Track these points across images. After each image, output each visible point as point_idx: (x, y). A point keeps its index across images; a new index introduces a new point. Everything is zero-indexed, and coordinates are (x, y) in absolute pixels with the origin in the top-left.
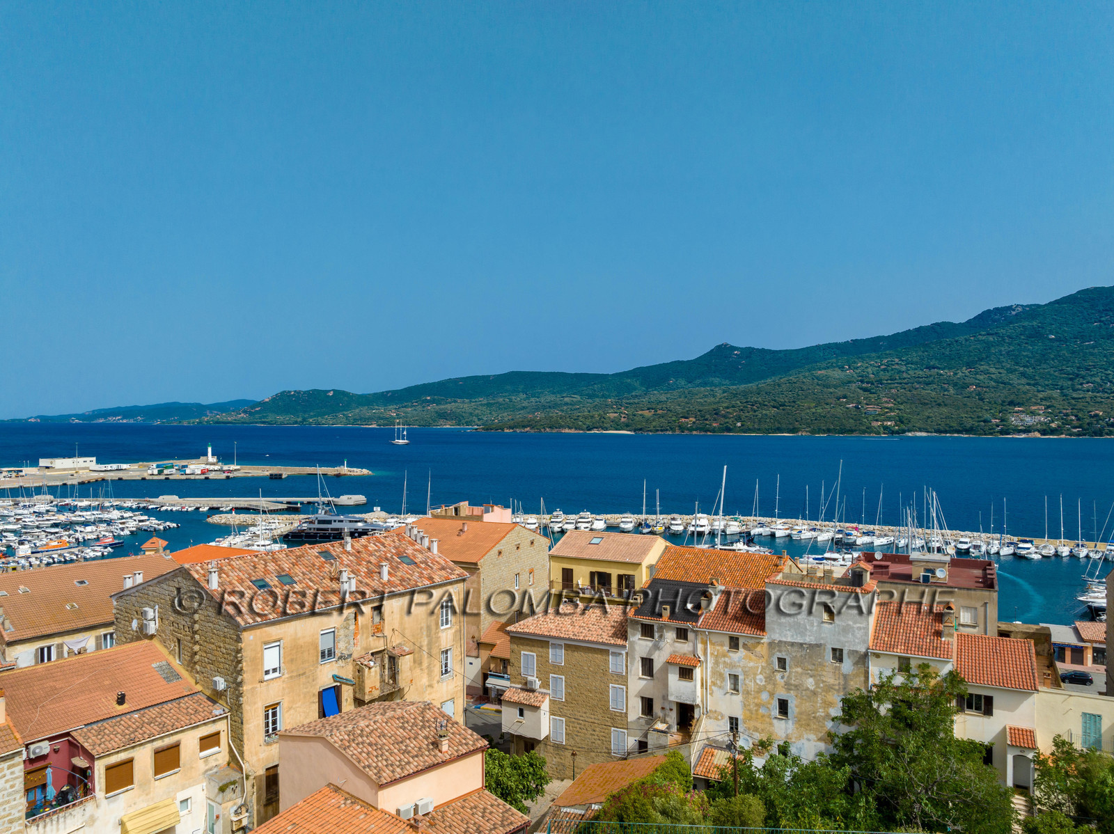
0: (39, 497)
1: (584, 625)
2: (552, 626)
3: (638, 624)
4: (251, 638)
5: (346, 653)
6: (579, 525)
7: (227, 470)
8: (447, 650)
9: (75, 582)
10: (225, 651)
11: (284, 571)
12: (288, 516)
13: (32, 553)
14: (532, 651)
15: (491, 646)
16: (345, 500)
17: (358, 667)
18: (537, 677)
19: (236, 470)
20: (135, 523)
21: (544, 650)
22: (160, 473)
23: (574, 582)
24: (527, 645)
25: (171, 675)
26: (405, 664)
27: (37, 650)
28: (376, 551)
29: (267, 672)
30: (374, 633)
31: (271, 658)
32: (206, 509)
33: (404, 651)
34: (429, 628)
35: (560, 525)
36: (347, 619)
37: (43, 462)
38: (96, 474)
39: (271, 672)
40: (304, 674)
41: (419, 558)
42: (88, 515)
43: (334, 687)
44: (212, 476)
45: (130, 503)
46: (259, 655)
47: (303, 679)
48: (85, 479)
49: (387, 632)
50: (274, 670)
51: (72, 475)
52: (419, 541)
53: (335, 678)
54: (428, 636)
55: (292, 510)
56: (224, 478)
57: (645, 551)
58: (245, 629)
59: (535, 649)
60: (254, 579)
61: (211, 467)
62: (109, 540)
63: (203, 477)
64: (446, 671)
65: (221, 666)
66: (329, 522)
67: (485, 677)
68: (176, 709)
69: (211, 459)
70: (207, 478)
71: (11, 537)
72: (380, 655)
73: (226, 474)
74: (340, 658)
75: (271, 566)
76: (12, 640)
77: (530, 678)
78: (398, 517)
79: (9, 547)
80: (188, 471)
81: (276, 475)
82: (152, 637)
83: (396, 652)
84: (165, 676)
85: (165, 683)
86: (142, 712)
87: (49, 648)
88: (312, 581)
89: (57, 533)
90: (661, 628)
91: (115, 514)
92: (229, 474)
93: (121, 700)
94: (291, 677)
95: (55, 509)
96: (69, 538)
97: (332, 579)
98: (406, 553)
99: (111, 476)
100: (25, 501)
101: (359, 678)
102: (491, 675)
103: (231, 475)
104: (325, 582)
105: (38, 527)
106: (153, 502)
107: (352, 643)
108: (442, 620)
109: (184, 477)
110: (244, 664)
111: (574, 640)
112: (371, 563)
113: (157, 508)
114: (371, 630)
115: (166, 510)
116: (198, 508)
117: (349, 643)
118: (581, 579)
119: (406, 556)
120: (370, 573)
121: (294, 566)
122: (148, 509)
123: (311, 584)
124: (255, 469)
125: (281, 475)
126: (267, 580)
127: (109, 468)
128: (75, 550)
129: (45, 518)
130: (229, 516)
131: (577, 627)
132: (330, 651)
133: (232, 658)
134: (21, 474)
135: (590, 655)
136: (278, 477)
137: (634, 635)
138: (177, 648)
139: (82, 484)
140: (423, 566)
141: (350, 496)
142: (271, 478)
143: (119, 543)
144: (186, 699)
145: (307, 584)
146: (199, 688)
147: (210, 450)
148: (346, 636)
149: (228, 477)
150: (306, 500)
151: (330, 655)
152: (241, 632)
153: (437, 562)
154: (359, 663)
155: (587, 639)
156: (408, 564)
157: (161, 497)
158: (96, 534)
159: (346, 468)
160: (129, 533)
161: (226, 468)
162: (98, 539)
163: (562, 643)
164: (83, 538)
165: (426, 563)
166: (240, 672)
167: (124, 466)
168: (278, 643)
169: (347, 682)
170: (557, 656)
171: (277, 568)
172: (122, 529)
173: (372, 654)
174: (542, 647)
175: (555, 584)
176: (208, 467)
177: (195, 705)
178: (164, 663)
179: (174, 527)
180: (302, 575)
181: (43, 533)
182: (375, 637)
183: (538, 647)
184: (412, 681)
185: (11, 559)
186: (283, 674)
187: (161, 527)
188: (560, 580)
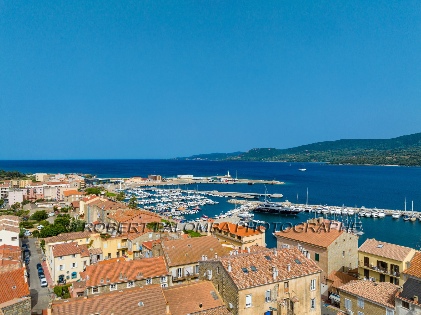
0: (177, 189)
1: (374, 293)
2: (359, 290)
3: (401, 301)
4: (242, 293)
5: (274, 299)
6: (373, 214)
7: (234, 181)
8: (313, 299)
9: (188, 245)
10: (233, 295)
11: (253, 264)
12: (254, 202)
13: (176, 211)
14: (350, 299)
15: (332, 282)
16: (275, 195)
17: (279, 305)
18: (352, 310)
19: (237, 181)
20: (205, 201)
21: (355, 300)
22: (213, 181)
23: (370, 264)
24: (348, 296)
25: (216, 298)
26: (296, 305)
27: (177, 269)
28: (286, 256)
29: (247, 305)
30: (285, 292)
31: (248, 300)
32: (227, 196)
33: (296, 300)
34: (306, 290)
35: (364, 213)
36: (275, 287)
37: (179, 176)
38: (193, 181)
39: (248, 305)
40: (259, 306)
41: (303, 261)
42: (191, 197)
43: (270, 311)
44: (229, 182)
45: (204, 193)
46: (244, 299)
47: (259, 308)
48: (190, 183)
49: (290, 292)
50: (249, 304)
51: (187, 181)
52: (302, 252)
53: (270, 308)
54: (306, 293)
55: (256, 199)
56: (233, 183)
57: (405, 255)
58: (240, 290)
59: (351, 299)
60: (243, 268)
61: (229, 179)
62: (197, 208)
63: (226, 183)
64: (313, 307)
65: (232, 299)
66: (269, 206)
67: (329, 294)
68: (217, 312)
69: (229, 176)
70: (227, 183)
71: (170, 204)
72: (287, 300)
73: (234, 182)
74: (272, 301)
75: (249, 262)
76: (170, 266)
77: (348, 310)
78: (295, 205)
79: (169, 207)
80: (221, 181)
81: (250, 183)
82: (210, 280)
83: (293, 300)
84: (214, 297)
85: (214, 300)
86: (207, 311)
87: (180, 269)
88: (263, 270)
89: (182, 203)
90: (413, 306)
91: (199, 197)
92: (235, 182)
93: (201, 306)
94: (255, 307)
95: (182, 194)
96: (186, 205)
97: (270, 270)
98: (298, 258)
99: (198, 181)
100: (173, 190)
101: (279, 309)
102: (332, 294)
103: (235, 183)
104: (267, 271)
105: (177, 201)
106: (210, 193)
107: (277, 296)
108: (312, 287)
109: (220, 183)
110: (239, 302)
111: (369, 300)
112: (284, 262)
113: (212, 195)
114: (284, 291)
115: (215, 196)
116: (224, 196)
117: (276, 295)
118: (373, 262)
119: (297, 260)
120: (284, 267)
121: (256, 262)
122: (209, 195)
123: (262, 271)
124: (243, 180)
125: (252, 183)
126: (247, 268)
127: (197, 179)
128: (187, 211)
129: (179, 198)
130: (234, 200)
131: (371, 294)
132: (269, 298)
133: (235, 298)
134: (172, 180)
135: (377, 308)
136: (250, 184)
137: (399, 305)
138: (218, 287)
139: (189, 184)
140: (304, 265)
141: (277, 194)
142: (249, 184)
143: (200, 209)
144: (220, 308)
145: (261, 271)
146: (224, 304)
147: (228, 172)
148: (275, 293)
149: (234, 183)
150: (261, 194)
151: (269, 299)
152: (238, 291)
153: (310, 263)
154: (279, 303)
155: (375, 301)
156: (298, 263)
157: (213, 191)
158: (194, 204)
159: (275, 181)
160: (203, 205)
161: (233, 180)
162: (194, 207)
163: (364, 299)
164: (190, 206)
165: (305, 263)
166: (238, 304)
167: (202, 178)
168: (251, 295)
169: (275, 310)
170: (362, 304)
171: (251, 263)
172: (201, 204)
173: (284, 300)
174: (354, 299)
175: (360, 263)
176: (228, 179)
177: (223, 311)
178: (214, 291)
179: (217, 203)
180: (259, 267)
181: (178, 203)
182: (285, 293)
183: (352, 298)
184: (299, 312)
185: (170, 212)
186: (252, 306)
187: (213, 203)
188: (363, 261)
